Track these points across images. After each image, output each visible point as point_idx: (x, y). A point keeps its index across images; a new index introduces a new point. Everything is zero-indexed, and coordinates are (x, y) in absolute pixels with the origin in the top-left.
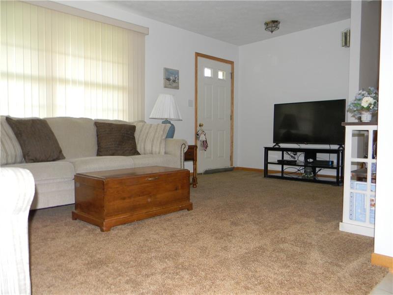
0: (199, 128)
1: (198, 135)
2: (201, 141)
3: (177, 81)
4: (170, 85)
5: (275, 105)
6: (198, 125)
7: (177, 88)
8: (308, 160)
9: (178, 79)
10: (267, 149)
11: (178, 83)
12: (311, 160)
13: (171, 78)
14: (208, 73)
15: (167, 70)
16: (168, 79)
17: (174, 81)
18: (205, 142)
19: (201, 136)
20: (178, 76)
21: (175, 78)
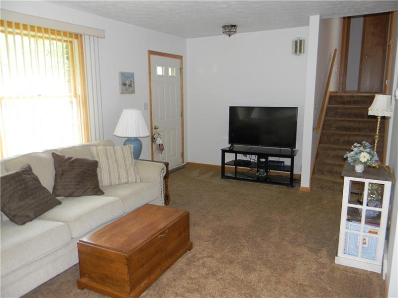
0: (154, 131)
1: (154, 139)
2: (157, 144)
3: (132, 85)
4: (127, 90)
5: (230, 107)
6: (154, 127)
7: (133, 92)
8: (261, 160)
9: (134, 83)
10: (224, 151)
11: (134, 87)
12: (264, 160)
13: (127, 82)
14: (160, 71)
15: (123, 75)
16: (124, 84)
17: (130, 86)
18: (161, 146)
19: (157, 140)
20: (134, 80)
21: (131, 82)
